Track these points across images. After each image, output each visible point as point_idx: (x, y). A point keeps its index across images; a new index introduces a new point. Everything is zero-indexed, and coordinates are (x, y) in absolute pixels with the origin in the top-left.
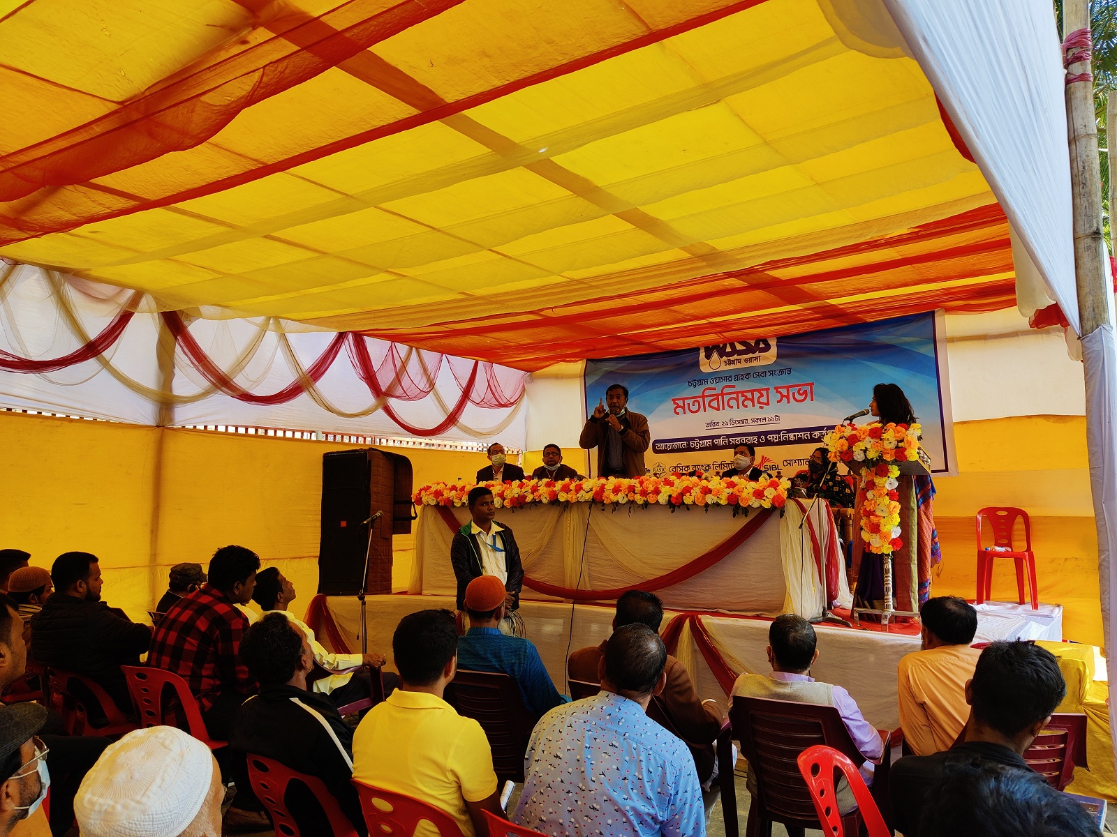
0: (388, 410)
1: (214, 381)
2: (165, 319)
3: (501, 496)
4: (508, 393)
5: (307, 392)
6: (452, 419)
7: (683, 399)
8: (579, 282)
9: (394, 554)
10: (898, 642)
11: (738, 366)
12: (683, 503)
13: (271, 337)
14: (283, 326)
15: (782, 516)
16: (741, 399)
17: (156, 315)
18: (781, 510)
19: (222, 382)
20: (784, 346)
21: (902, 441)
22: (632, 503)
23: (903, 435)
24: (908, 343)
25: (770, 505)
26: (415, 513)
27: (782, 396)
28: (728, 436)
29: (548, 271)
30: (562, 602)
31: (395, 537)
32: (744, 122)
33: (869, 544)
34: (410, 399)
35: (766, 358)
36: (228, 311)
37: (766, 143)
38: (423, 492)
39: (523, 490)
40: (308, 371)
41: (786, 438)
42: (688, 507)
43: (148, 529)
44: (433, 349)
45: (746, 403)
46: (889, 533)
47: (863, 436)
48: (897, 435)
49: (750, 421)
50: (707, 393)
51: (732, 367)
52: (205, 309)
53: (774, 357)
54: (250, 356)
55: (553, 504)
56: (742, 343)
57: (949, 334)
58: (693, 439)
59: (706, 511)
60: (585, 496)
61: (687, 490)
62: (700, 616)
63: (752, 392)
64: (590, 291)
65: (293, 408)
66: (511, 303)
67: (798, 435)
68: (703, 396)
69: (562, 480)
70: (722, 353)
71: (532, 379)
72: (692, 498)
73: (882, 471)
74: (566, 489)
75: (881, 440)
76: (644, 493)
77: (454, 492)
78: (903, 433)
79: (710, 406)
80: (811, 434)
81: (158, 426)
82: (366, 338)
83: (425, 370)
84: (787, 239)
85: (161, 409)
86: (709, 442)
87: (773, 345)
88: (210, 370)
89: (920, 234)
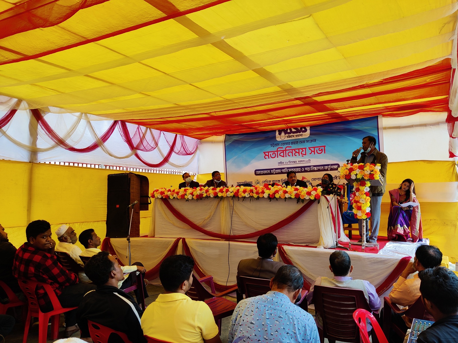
0: (137, 156)
1: (57, 142)
2: (33, 113)
3: (192, 194)
4: (190, 149)
5: (100, 147)
6: (166, 160)
7: (268, 152)
8: (229, 100)
9: (141, 220)
10: (371, 257)
11: (293, 138)
12: (275, 197)
13: (83, 122)
14: (89, 117)
15: (319, 203)
16: (294, 152)
17: (28, 110)
18: (319, 201)
19: (61, 142)
20: (313, 130)
21: (372, 171)
22: (251, 197)
23: (373, 169)
24: (366, 129)
25: (314, 198)
26: (150, 201)
27: (312, 151)
28: (288, 168)
29: (215, 95)
30: (220, 240)
31: (141, 212)
32: (319, 27)
33: (356, 215)
34: (147, 151)
35: (305, 135)
36: (63, 110)
37: (327, 38)
38: (155, 192)
39: (202, 192)
40: (101, 138)
41: (313, 169)
42: (277, 199)
43: (26, 210)
44: (157, 129)
45: (296, 154)
46: (365, 210)
47: (355, 169)
48: (370, 168)
49: (297, 162)
50: (279, 149)
51: (290, 138)
52: (51, 109)
53: (308, 134)
54: (74, 130)
55: (215, 198)
56: (294, 129)
57: (384, 126)
58: (272, 169)
59: (285, 201)
60: (230, 194)
61: (277, 192)
62: (283, 246)
63: (299, 149)
64: (234, 105)
65: (94, 154)
66: (197, 109)
67: (318, 168)
68: (277, 151)
69: (219, 187)
70: (286, 133)
71: (201, 143)
72: (279, 195)
73: (363, 183)
74: (221, 191)
75: (363, 170)
76: (257, 193)
77: (170, 192)
78: (373, 168)
79: (280, 155)
80: (324, 168)
81: (30, 162)
82: (127, 123)
83: (154, 138)
84: (326, 83)
85: (31, 155)
86: (279, 171)
87: (308, 129)
88: (54, 136)
89: (384, 82)
